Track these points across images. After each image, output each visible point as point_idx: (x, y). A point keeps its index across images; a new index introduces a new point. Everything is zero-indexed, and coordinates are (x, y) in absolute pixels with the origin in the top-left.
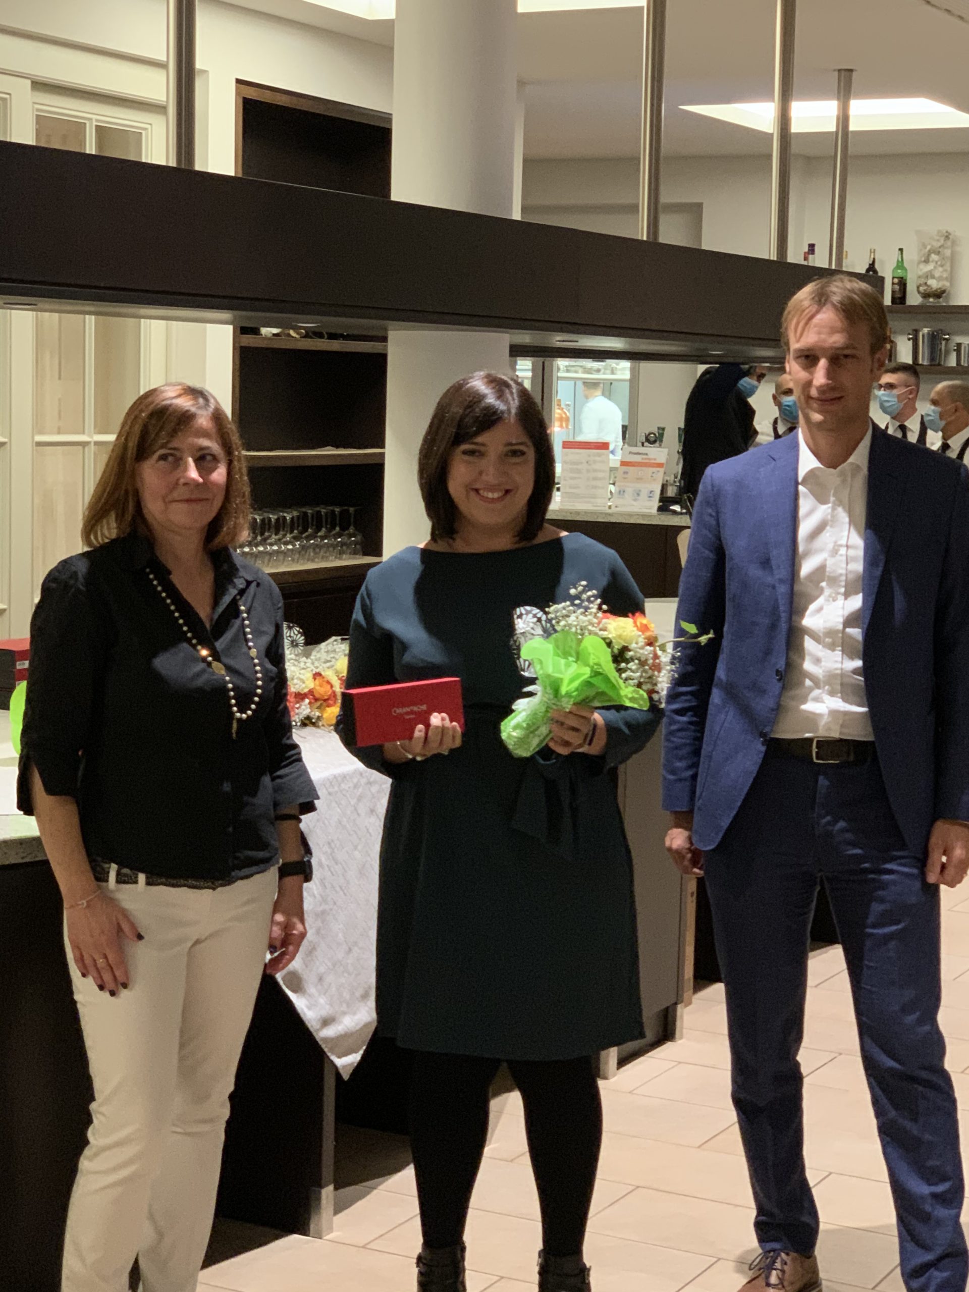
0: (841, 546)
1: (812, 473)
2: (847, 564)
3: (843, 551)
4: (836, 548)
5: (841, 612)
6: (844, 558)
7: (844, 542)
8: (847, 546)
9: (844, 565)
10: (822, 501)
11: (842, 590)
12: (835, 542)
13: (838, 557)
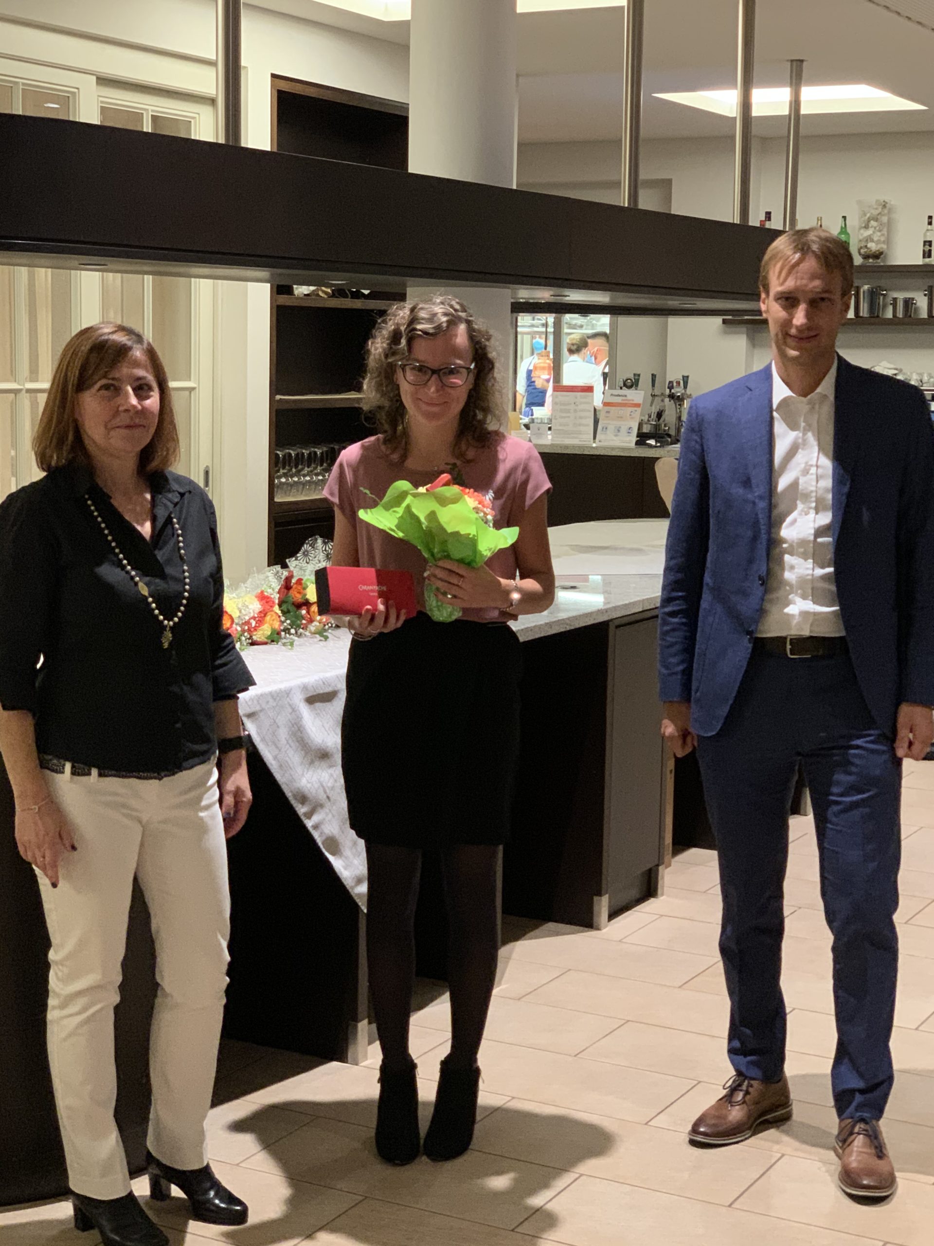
0: (812, 466)
1: (785, 402)
2: (817, 481)
3: (813, 470)
4: (807, 468)
5: (812, 525)
6: (814, 477)
7: (814, 463)
8: (817, 466)
9: (814, 483)
10: (793, 426)
11: (814, 505)
12: (806, 463)
13: (809, 476)
